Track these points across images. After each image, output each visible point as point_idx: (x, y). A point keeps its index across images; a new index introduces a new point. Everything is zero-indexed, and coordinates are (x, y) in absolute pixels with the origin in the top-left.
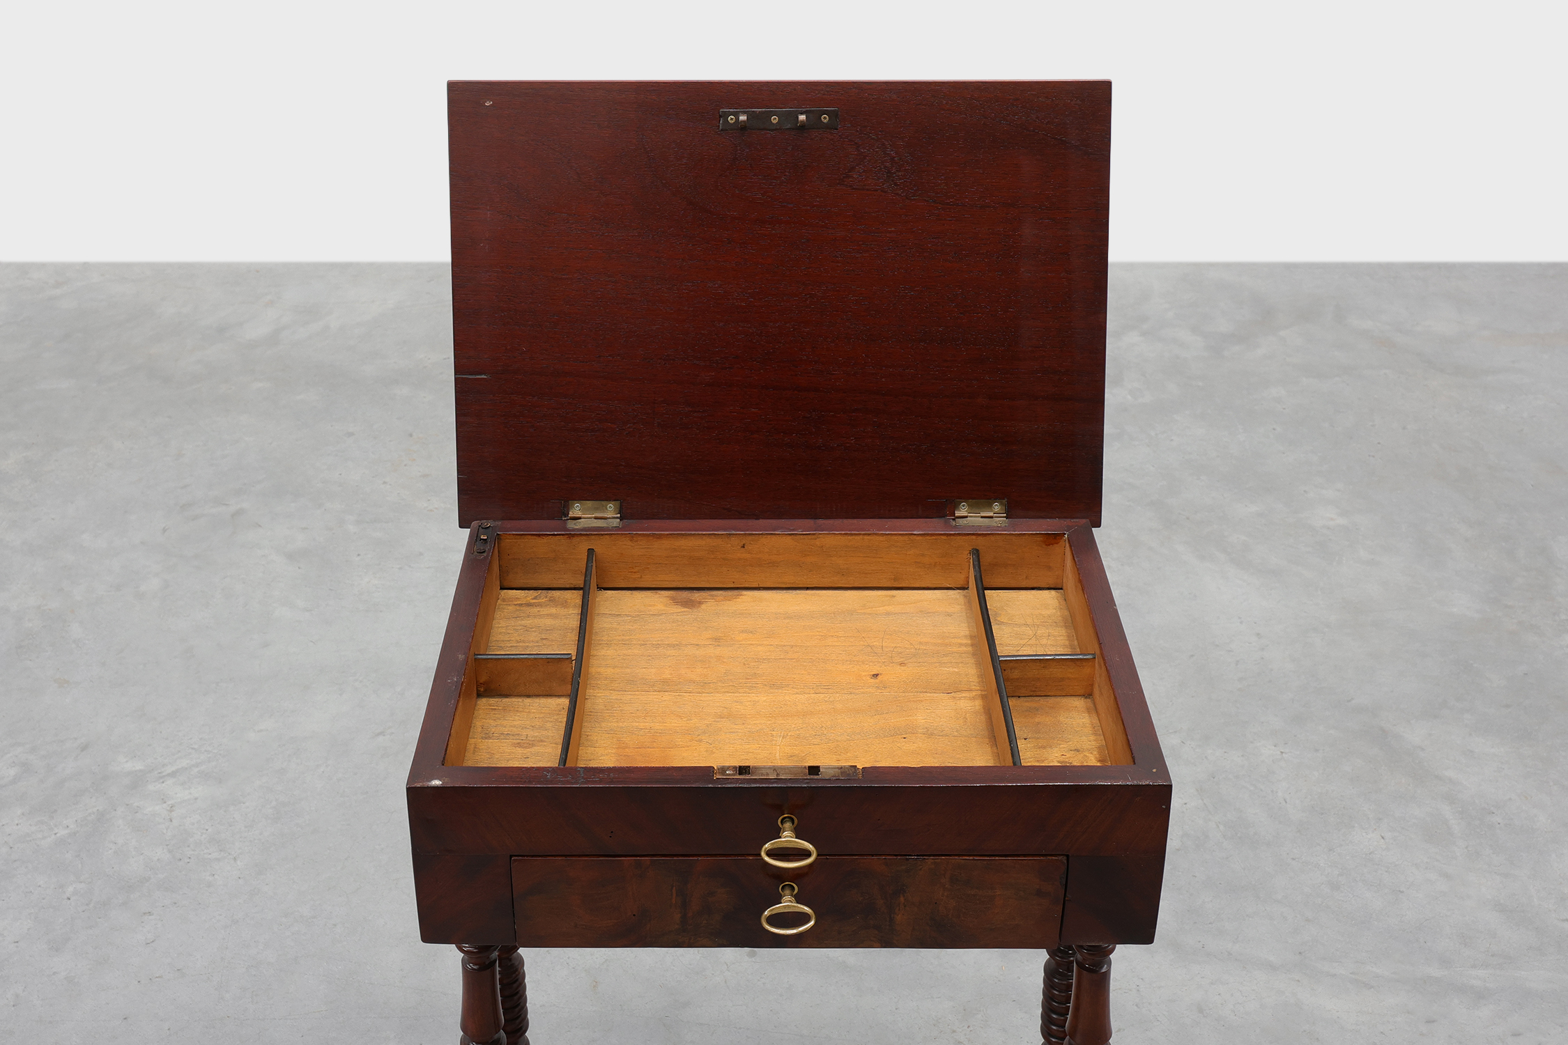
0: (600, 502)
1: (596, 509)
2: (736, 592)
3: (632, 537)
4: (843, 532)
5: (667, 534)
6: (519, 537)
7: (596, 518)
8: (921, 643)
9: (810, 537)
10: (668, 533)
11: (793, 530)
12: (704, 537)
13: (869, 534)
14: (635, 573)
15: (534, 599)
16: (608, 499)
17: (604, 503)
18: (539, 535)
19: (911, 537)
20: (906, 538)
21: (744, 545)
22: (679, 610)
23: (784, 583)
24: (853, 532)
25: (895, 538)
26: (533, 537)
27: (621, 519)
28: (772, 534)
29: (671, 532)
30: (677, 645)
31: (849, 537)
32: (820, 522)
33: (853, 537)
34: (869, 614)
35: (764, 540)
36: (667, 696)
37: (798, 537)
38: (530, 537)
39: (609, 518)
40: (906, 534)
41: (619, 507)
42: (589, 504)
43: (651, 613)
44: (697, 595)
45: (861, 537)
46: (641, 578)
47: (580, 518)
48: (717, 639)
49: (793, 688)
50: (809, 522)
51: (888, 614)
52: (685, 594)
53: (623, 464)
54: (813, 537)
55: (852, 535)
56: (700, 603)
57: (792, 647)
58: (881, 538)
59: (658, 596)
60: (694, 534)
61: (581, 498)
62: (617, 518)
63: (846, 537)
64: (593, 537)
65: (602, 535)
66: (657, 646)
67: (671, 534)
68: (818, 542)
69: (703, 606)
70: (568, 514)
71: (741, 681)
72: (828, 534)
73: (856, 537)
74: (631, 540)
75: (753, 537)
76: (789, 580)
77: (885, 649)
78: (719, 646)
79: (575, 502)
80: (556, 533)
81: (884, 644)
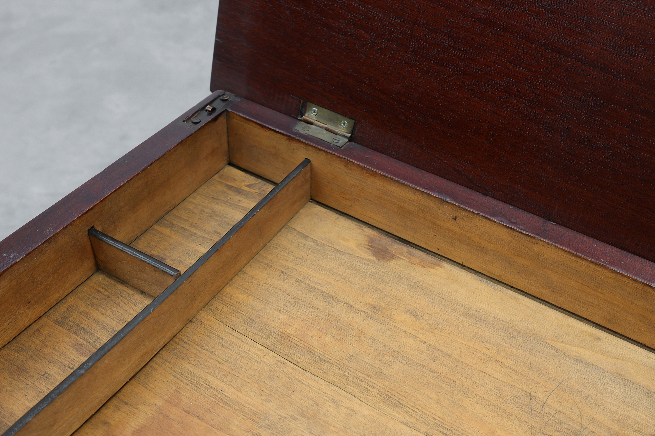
0: (336, 114)
1: (331, 120)
2: (435, 260)
3: (347, 163)
4: (568, 250)
5: (381, 175)
6: (245, 121)
7: (327, 129)
8: (592, 420)
9: (528, 239)
10: (382, 173)
11: (514, 223)
12: (417, 193)
13: (597, 264)
14: (346, 199)
15: (249, 186)
16: (345, 114)
17: (340, 117)
18: (262, 126)
19: (647, 289)
20: (639, 286)
21: (456, 217)
22: (366, 256)
23: (489, 272)
24: (579, 254)
25: (625, 279)
26: (257, 126)
27: (350, 139)
28: (488, 218)
29: (385, 174)
30: (332, 297)
31: (573, 258)
32: (551, 226)
33: (577, 259)
34: (558, 350)
35: (478, 221)
36: (270, 358)
37: (515, 233)
38: (254, 124)
39: (339, 134)
40: (641, 283)
41: (352, 126)
42: (326, 112)
43: (338, 248)
44: (397, 247)
45: (586, 263)
46: (351, 206)
47: (311, 123)
48: (375, 308)
49: (407, 412)
50: (537, 221)
51: (579, 360)
52: (386, 241)
53: (367, 82)
54: (532, 240)
55: (576, 256)
56: (393, 257)
57: (445, 354)
58: (609, 274)
59: (359, 231)
60: (407, 186)
61: (320, 104)
62: (346, 137)
63: (569, 256)
64: (311, 148)
65: (320, 150)
66: (311, 289)
67: (385, 176)
68: (536, 248)
69: (393, 263)
70: (304, 115)
71: (360, 374)
72: (549, 244)
73: (581, 261)
74: (345, 166)
75: (467, 213)
76: (495, 270)
77: (546, 409)
78: (371, 317)
79: (313, 105)
80: (278, 130)
81: (550, 401)
